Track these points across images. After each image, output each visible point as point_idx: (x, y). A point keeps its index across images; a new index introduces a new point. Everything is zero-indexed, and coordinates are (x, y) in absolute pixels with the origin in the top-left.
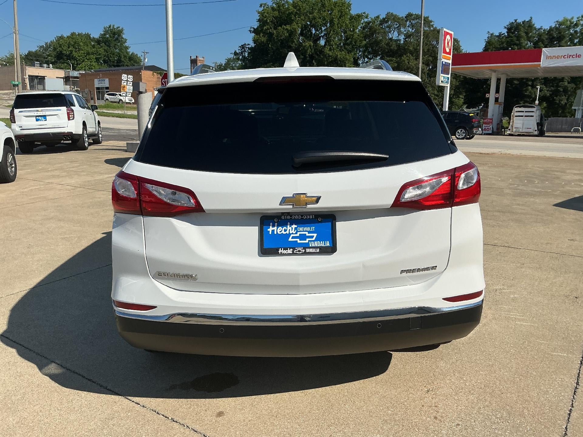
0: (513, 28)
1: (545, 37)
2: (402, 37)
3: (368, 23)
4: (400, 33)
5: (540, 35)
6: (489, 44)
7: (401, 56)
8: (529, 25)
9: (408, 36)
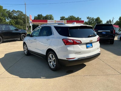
0: (39, 16)
1: (45, 18)
2: (17, 15)
3: (7, 11)
4: (16, 14)
5: (44, 17)
6: (35, 18)
7: (17, 19)
8: (41, 15)
9: (18, 15)
